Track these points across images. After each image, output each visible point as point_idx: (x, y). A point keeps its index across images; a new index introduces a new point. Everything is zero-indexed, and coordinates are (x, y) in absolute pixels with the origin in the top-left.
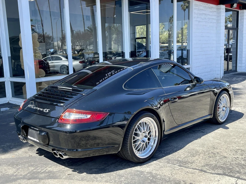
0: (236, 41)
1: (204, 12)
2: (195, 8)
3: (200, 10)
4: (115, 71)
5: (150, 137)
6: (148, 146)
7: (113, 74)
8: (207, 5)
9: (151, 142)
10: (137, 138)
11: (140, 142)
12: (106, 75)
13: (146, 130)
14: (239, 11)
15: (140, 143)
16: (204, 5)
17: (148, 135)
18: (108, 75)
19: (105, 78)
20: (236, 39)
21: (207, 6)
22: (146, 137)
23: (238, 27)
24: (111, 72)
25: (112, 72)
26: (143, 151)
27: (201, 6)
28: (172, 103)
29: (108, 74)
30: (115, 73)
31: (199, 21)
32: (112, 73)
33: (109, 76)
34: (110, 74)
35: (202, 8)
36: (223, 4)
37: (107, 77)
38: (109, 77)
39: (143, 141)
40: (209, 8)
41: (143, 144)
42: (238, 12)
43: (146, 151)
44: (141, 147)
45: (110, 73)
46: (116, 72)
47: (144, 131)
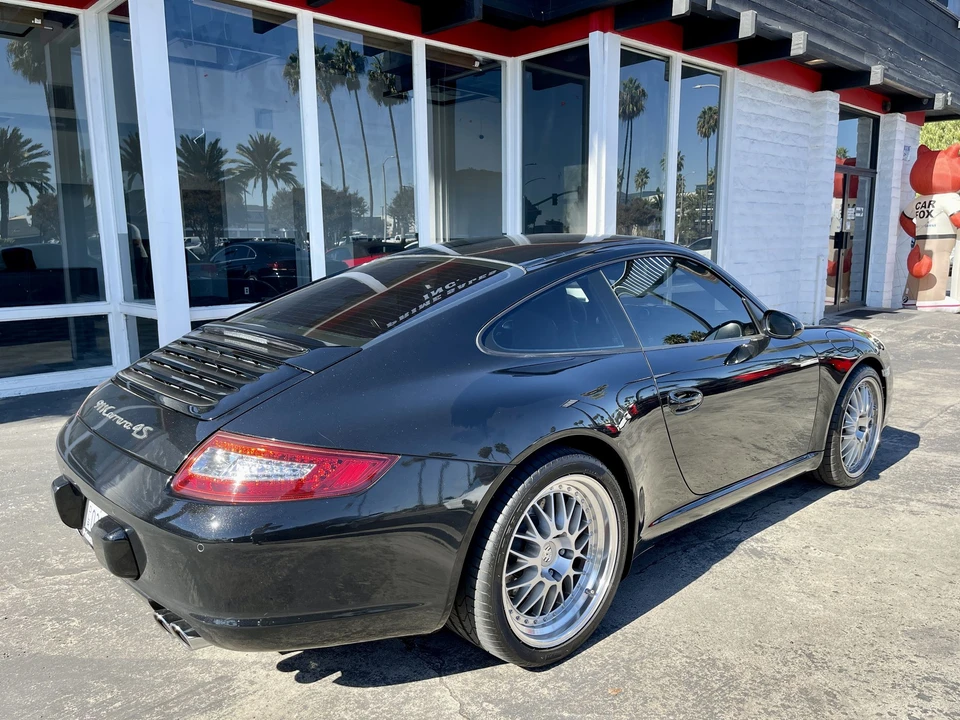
0: (866, 211)
1: (771, 112)
2: (741, 95)
3: (758, 104)
4: (458, 284)
5: (582, 556)
6: (574, 590)
7: (449, 292)
8: (782, 89)
9: (588, 575)
10: (527, 561)
11: (538, 578)
12: (426, 297)
13: (565, 529)
14: (882, 116)
15: (541, 583)
16: (773, 90)
17: (573, 548)
18: (431, 298)
19: (421, 307)
20: (867, 203)
21: (780, 92)
22: (565, 554)
23: (875, 168)
24: (444, 288)
25: (447, 287)
26: (549, 614)
27: (762, 90)
28: (678, 411)
29: (430, 295)
30: (457, 291)
31: (753, 141)
32: (445, 290)
33: (435, 299)
34: (438, 294)
35: (763, 97)
36: (833, 89)
37: (428, 303)
38: (432, 304)
39: (554, 574)
40: (789, 99)
41: (553, 588)
42: (877, 120)
43: (565, 612)
44: (541, 598)
45: (440, 290)
46: (459, 287)
47: (560, 532)
